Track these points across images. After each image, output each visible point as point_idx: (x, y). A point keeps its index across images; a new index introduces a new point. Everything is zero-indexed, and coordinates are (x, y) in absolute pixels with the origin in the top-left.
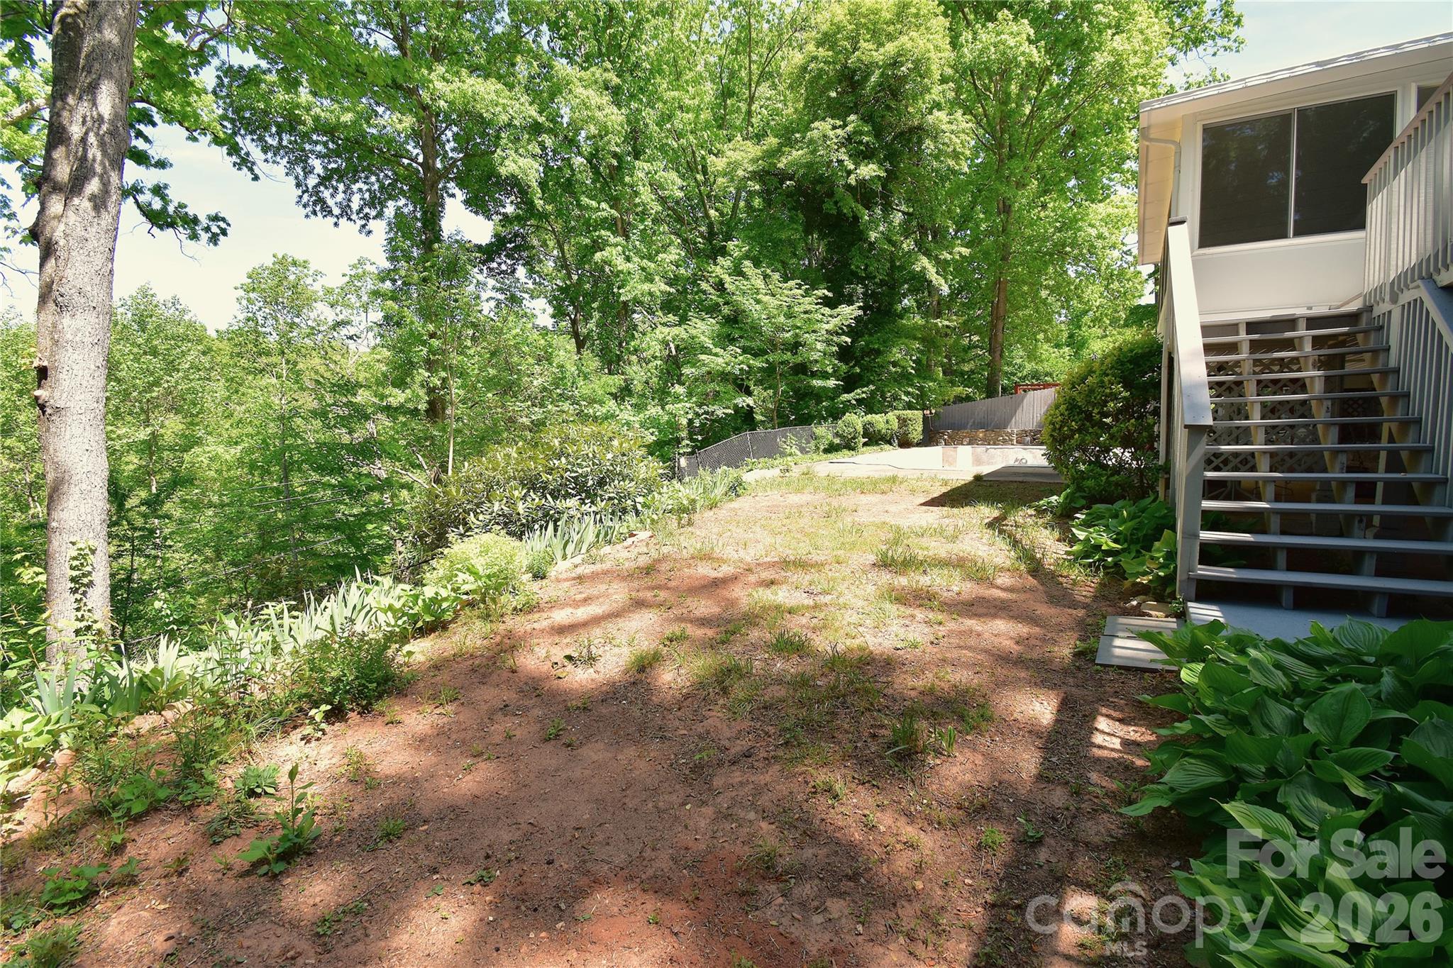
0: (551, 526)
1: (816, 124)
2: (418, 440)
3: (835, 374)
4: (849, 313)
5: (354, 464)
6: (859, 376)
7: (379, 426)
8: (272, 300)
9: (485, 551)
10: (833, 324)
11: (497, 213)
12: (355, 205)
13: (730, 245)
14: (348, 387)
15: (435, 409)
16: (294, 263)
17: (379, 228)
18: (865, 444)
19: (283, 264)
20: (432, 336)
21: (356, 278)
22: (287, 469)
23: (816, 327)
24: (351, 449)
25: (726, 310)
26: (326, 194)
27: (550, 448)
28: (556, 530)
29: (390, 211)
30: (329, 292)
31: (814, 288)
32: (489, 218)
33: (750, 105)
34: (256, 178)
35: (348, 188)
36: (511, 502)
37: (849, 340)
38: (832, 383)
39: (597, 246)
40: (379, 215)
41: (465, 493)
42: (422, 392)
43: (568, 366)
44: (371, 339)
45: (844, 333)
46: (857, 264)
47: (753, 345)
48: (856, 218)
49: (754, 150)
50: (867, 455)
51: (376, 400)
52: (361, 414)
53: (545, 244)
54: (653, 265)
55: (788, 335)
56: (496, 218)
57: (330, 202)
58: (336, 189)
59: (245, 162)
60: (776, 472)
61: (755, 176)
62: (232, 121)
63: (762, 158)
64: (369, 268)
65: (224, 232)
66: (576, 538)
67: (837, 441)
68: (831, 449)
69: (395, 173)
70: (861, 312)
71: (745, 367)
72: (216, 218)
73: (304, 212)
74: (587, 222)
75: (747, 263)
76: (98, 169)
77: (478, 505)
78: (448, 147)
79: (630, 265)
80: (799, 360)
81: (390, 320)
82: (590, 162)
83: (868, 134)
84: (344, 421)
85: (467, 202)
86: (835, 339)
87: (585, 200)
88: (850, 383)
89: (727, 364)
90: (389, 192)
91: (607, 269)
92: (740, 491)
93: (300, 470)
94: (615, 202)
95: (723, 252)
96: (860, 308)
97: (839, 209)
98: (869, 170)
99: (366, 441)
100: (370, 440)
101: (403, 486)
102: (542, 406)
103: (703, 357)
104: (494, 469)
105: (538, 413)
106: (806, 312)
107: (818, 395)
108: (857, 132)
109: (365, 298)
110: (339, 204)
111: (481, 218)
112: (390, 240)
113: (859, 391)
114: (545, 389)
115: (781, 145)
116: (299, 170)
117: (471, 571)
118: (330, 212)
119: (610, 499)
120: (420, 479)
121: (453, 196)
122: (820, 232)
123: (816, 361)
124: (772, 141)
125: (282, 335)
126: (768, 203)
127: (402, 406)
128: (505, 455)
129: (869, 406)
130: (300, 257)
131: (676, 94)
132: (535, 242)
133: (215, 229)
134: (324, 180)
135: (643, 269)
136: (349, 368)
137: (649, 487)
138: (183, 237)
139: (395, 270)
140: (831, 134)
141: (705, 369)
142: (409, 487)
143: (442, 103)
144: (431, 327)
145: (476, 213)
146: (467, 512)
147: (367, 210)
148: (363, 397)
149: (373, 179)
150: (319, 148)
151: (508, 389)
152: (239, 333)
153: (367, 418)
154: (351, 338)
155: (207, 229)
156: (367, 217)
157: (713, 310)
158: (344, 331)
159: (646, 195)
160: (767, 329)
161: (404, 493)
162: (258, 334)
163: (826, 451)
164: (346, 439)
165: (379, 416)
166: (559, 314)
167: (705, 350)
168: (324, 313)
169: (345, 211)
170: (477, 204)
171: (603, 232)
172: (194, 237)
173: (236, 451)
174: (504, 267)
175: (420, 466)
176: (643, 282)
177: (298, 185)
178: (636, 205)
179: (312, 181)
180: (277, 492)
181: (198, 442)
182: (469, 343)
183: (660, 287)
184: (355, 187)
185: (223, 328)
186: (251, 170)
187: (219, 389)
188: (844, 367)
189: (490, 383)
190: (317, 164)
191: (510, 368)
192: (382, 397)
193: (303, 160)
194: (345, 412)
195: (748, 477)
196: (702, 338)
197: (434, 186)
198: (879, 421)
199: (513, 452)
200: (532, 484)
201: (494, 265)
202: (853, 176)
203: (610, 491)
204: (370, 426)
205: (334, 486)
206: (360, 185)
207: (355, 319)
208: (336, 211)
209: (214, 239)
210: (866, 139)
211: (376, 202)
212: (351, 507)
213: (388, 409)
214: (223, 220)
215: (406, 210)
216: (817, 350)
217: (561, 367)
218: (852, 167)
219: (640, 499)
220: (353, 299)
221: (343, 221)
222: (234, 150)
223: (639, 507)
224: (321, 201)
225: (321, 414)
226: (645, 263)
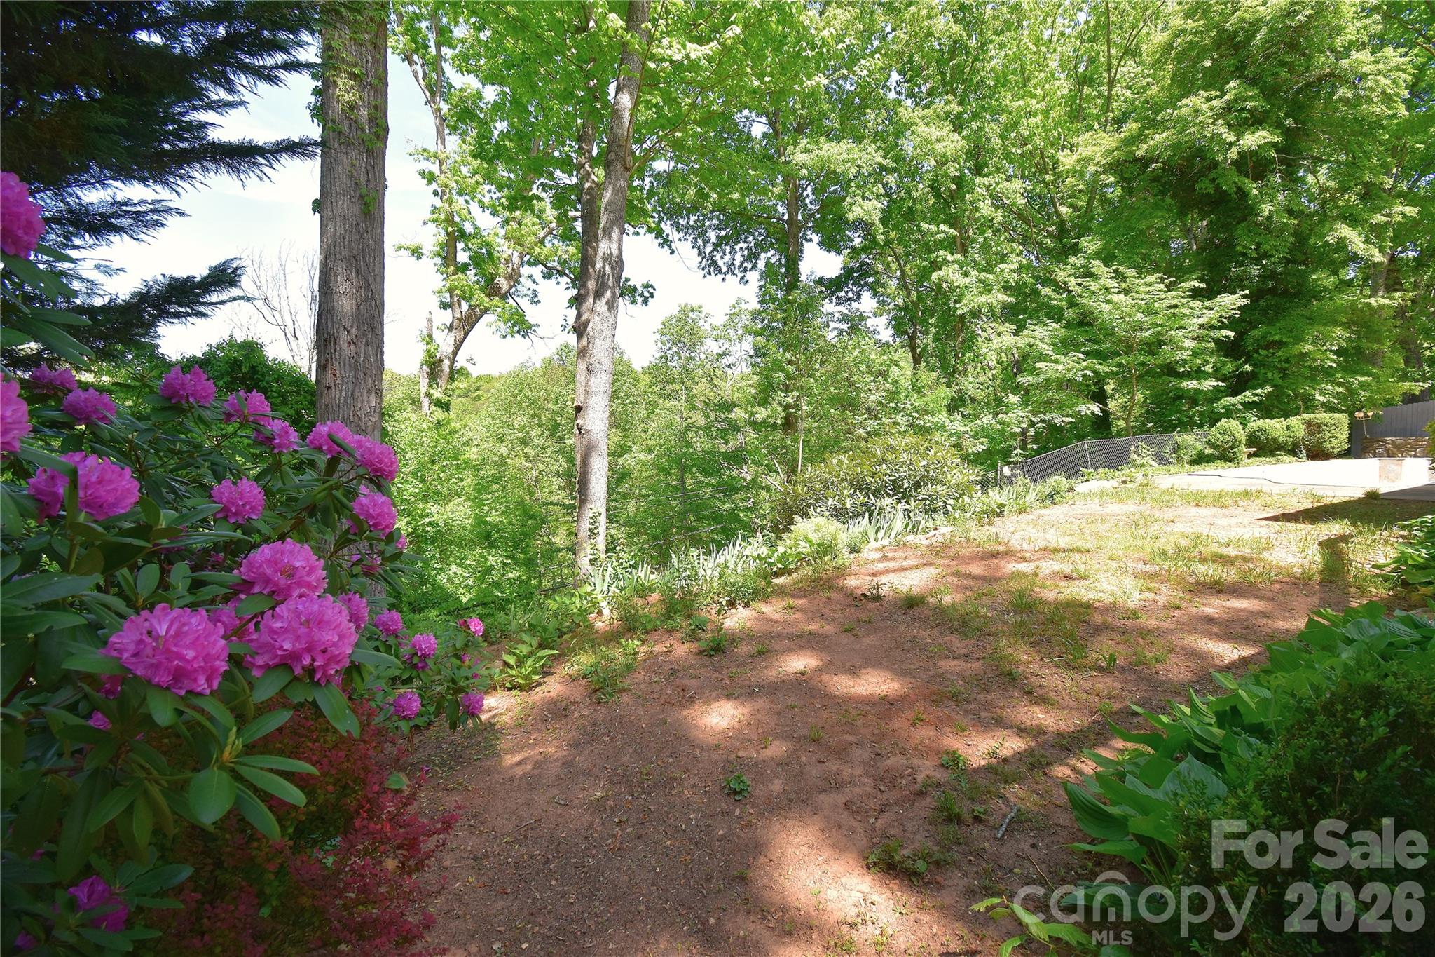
0: (867, 515)
1: (1185, 101)
2: (775, 449)
3: (1216, 374)
4: (1230, 302)
5: (729, 469)
6: (1253, 375)
7: (748, 437)
8: (677, 341)
9: (818, 528)
10: (1209, 316)
11: (846, 248)
12: (737, 263)
13: (1084, 242)
14: (727, 406)
15: (789, 424)
16: (693, 310)
17: (753, 277)
18: (1250, 456)
19: (686, 310)
20: (789, 362)
21: (733, 317)
22: (684, 469)
23: (1185, 321)
24: (725, 455)
25: (1069, 314)
26: (718, 256)
27: (874, 456)
28: (870, 520)
29: (761, 264)
30: (715, 328)
31: (1179, 280)
32: (839, 253)
33: (1110, 90)
34: (673, 252)
35: (733, 248)
36: (842, 501)
37: (1231, 334)
38: (1208, 384)
39: (936, 266)
40: (754, 267)
41: (808, 491)
42: (780, 409)
43: (902, 382)
44: (743, 368)
45: (1223, 326)
46: (1245, 243)
47: (1103, 347)
48: (1242, 194)
49: (1108, 140)
50: (1254, 467)
51: (746, 416)
52: (735, 428)
53: (888, 267)
54: (991, 277)
55: (1147, 334)
56: (846, 251)
57: (721, 263)
58: (724, 252)
59: (666, 242)
60: (1114, 483)
61: (1108, 169)
62: (659, 212)
63: (1118, 149)
64: (744, 306)
65: (652, 295)
66: (886, 525)
67: (1208, 451)
68: (1200, 459)
69: (766, 230)
70: (1247, 301)
71: (1090, 373)
72: (648, 286)
73: (702, 273)
74: (927, 243)
75: (1097, 263)
76: (611, 284)
77: (817, 501)
78: (807, 201)
79: (967, 280)
80: (1160, 361)
81: (759, 352)
82: (931, 187)
83: (1253, 98)
84: (723, 434)
85: (821, 244)
86: (1212, 333)
87: (924, 226)
88: (1238, 384)
89: (1069, 370)
90: (762, 247)
91: (944, 285)
92: (1056, 499)
93: (691, 473)
94: (953, 222)
95: (1075, 249)
96: (1244, 296)
97: (1218, 188)
98: (1253, 139)
99: (737, 449)
100: (741, 449)
101: (763, 488)
102: (876, 417)
103: (1039, 365)
104: (830, 473)
105: (872, 424)
106: (1171, 307)
107: (1194, 398)
108: (1239, 99)
109: (740, 332)
110: (726, 264)
111: (833, 254)
112: (761, 287)
113: (1247, 393)
114: (880, 403)
115: (1142, 130)
116: (700, 242)
117: (808, 541)
118: (720, 271)
119: (924, 499)
120: (775, 481)
121: (811, 240)
122: (1201, 210)
123: (1184, 362)
124: (1132, 127)
125: (683, 367)
126: (1129, 191)
127: (765, 421)
128: (840, 462)
129: (1266, 409)
130: (696, 305)
131: (1021, 103)
132: (880, 267)
133: (646, 294)
134: (717, 247)
135: (981, 281)
136: (727, 389)
137: (963, 490)
138: (627, 302)
139: (764, 311)
140: (1205, 107)
141: (1042, 377)
142: (768, 489)
143: (804, 171)
144: (788, 355)
145: (829, 251)
146: (808, 506)
147: (745, 264)
148: (737, 414)
149: (751, 238)
150: (715, 221)
151: (849, 404)
152: (655, 368)
153: (738, 430)
154: (729, 366)
155: (642, 295)
156: (745, 270)
157: (1055, 315)
158: (725, 361)
159: (986, 209)
160: (1120, 330)
161: (763, 493)
162: (667, 366)
163: (1193, 462)
164: (722, 448)
165: (747, 429)
166: (898, 331)
167: (1043, 358)
168: (712, 346)
169: (731, 269)
170: (830, 244)
171: (941, 253)
172: (634, 302)
173: (651, 457)
174: (850, 295)
175: (776, 471)
176: (981, 293)
177: (700, 253)
178: (976, 220)
179: (709, 248)
180: (675, 487)
181: (628, 450)
182: (817, 366)
183: (998, 297)
184: (737, 248)
185: (646, 365)
186: (670, 246)
187: (642, 409)
188: (1230, 366)
189: (833, 400)
190: (712, 236)
191: (851, 385)
192: (752, 414)
193: (703, 234)
194: (721, 426)
195: (1081, 488)
196: (1041, 345)
197: (796, 237)
198: (1276, 427)
199: (845, 459)
200: (859, 485)
201: (842, 294)
202: (1234, 149)
203: (923, 493)
204: (740, 437)
205: (713, 486)
206: (743, 245)
207: (733, 349)
208: (724, 269)
209: (645, 302)
210: (1250, 105)
211: (752, 257)
212: (724, 503)
213: (754, 424)
214: (652, 286)
215: (773, 260)
216: (1184, 346)
217: (895, 382)
218: (1232, 138)
219: (951, 502)
220: (732, 333)
221: (729, 276)
222: (659, 233)
223: (949, 508)
224: (714, 263)
225: (707, 430)
226: (983, 275)
